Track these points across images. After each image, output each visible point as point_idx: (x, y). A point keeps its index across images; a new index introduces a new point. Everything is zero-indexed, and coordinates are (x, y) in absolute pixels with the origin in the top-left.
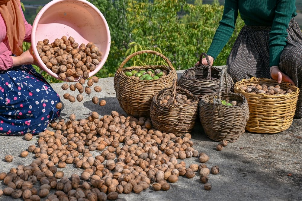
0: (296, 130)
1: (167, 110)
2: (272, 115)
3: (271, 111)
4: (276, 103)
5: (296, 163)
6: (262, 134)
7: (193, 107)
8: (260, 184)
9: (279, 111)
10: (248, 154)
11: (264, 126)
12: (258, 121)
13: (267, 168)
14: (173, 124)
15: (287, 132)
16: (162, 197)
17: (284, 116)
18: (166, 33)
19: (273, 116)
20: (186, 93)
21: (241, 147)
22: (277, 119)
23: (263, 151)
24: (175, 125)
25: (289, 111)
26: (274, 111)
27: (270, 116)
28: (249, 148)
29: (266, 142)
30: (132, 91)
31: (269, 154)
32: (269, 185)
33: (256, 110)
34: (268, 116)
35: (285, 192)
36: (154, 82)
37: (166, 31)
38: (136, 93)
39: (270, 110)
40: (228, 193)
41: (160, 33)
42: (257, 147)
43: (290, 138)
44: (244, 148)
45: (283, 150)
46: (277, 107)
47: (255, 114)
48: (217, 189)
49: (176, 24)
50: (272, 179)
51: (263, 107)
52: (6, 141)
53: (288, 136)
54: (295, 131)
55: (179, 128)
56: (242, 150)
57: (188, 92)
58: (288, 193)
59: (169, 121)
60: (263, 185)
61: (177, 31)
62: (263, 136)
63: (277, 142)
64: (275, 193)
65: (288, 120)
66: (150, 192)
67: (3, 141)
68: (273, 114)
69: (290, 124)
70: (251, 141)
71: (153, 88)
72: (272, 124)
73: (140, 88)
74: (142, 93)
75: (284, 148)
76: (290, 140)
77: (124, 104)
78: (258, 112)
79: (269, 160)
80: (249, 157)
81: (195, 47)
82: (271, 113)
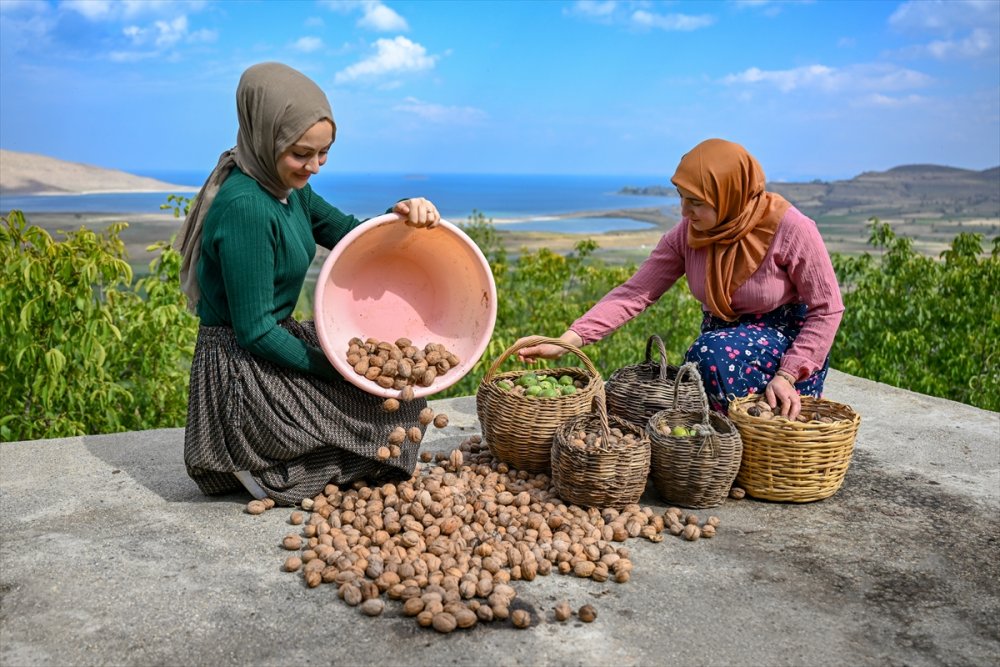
0: (849, 494)
1: (593, 460)
2: (801, 464)
3: (799, 456)
4: (810, 439)
5: (864, 561)
6: (785, 503)
7: (642, 449)
8: (800, 605)
9: (816, 457)
10: (765, 545)
11: (782, 485)
12: (770, 475)
13: (807, 571)
14: (606, 487)
15: (832, 499)
16: (603, 637)
17: (825, 469)
18: (542, 321)
19: (804, 467)
20: (619, 423)
21: (747, 530)
22: (811, 472)
23: (792, 536)
24: (611, 488)
25: (834, 459)
26: (804, 456)
27: (796, 467)
28: (764, 532)
29: (795, 520)
30: (516, 422)
31: (805, 543)
32: (819, 607)
33: (769, 452)
34: (793, 467)
35: (854, 620)
36: (560, 402)
37: (543, 317)
38: (524, 426)
39: (797, 453)
40: (740, 624)
41: (532, 322)
42: (778, 529)
43: (840, 510)
44: (752, 532)
45: (832, 536)
46: (812, 448)
47: (766, 461)
48: (715, 617)
49: (561, 305)
50: (822, 594)
51: (783, 446)
52: (259, 526)
53: (835, 506)
54: (847, 497)
55: (617, 496)
56: (749, 535)
57: (621, 421)
58: (861, 622)
59: (600, 481)
60: (806, 607)
61: (563, 319)
62: (786, 508)
63: (818, 518)
64: (834, 623)
65: (833, 477)
66: (576, 626)
67: (254, 527)
68: (804, 462)
69: (837, 486)
70: (764, 518)
71: (559, 414)
72: (800, 482)
73: (532, 413)
74: (536, 425)
75: (834, 530)
76: (842, 514)
77: (500, 448)
78: (773, 456)
79: (808, 555)
80: (768, 550)
81: (599, 350)
82: (798, 459)
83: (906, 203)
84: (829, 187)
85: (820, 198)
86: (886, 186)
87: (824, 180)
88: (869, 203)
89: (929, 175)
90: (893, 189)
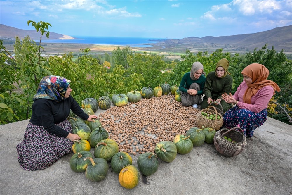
83: (190, 43)
84: (179, 40)
85: (178, 42)
86: (187, 40)
87: (178, 39)
88: (185, 43)
89: (193, 38)
90: (188, 41)
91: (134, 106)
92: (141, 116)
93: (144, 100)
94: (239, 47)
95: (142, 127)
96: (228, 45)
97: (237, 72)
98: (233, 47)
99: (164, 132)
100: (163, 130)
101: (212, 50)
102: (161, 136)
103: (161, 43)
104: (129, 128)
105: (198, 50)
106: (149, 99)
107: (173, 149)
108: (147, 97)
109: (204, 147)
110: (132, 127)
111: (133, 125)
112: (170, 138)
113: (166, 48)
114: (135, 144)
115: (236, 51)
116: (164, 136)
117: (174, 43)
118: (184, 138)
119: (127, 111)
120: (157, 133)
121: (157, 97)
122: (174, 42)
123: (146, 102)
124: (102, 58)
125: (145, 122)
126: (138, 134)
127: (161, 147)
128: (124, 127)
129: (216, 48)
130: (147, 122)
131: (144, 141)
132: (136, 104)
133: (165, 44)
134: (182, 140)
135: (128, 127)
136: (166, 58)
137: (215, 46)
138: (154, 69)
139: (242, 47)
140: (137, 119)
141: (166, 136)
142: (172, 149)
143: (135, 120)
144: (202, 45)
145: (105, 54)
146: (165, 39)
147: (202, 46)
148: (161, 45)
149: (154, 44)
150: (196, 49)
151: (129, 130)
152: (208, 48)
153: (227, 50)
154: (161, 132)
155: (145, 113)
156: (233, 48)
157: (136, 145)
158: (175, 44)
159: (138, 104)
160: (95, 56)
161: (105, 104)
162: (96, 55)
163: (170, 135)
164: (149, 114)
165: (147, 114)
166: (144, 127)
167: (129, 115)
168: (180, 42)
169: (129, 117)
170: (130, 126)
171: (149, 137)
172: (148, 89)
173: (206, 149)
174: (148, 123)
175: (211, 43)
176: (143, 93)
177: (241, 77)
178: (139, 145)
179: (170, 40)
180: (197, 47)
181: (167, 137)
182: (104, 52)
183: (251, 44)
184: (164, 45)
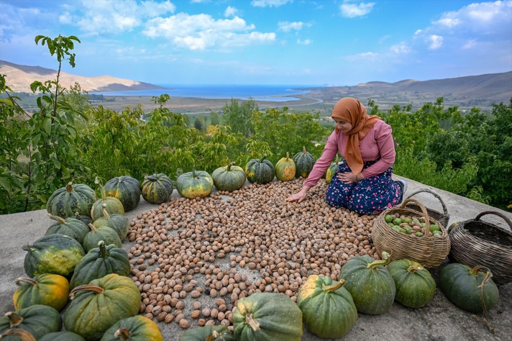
83: (370, 93)
84: (350, 88)
85: (347, 91)
86: (365, 87)
87: (348, 86)
88: (361, 92)
89: (378, 84)
90: (367, 88)
91: (225, 199)
92: (233, 222)
93: (251, 186)
94: (474, 99)
95: (227, 248)
96: (450, 94)
97: (474, 142)
98: (460, 99)
99: (282, 264)
100: (279, 259)
101: (417, 105)
102: (271, 275)
103: (315, 93)
104: (194, 250)
105: (387, 106)
106: (263, 186)
107: (286, 319)
108: (258, 180)
109: (395, 317)
110: (203, 248)
111: (206, 243)
112: (296, 283)
113: (324, 101)
114: (194, 295)
115: (468, 106)
116: (281, 275)
117: (339, 93)
118: (329, 287)
119: (204, 208)
120: (263, 267)
121: (283, 182)
122: (340, 91)
123: (255, 191)
124: (206, 119)
125: (239, 238)
126: (212, 266)
127: (247, 312)
128: (183, 247)
129: (424, 101)
130: (244, 238)
131: (223, 286)
132: (231, 194)
133: (322, 95)
134: (323, 291)
135: (194, 246)
136: (324, 120)
137: (423, 97)
138: (300, 137)
139: (481, 99)
140: (224, 228)
141: (285, 276)
142: (281, 322)
143: (216, 232)
144: (396, 96)
145: (212, 114)
146: (323, 87)
147: (396, 98)
148: (315, 96)
149: (301, 95)
150: (384, 103)
151: (194, 255)
152: (408, 101)
153: (448, 103)
154: (275, 263)
155: (246, 215)
156: (460, 101)
157: (199, 296)
158: (341, 95)
159: (234, 195)
160: (194, 117)
161: (154, 191)
162: (196, 115)
163: (297, 274)
164: (255, 219)
165: (250, 217)
166: (233, 248)
167: (206, 217)
168: (351, 91)
169: (206, 224)
170: (198, 244)
171: (237, 278)
172: (262, 162)
173: (402, 325)
174: (246, 240)
175: (414, 92)
176: (249, 170)
177: (485, 153)
178: (207, 297)
179: (332, 88)
180: (386, 100)
181: (288, 280)
182: (210, 110)
183: (499, 93)
184: (320, 96)
